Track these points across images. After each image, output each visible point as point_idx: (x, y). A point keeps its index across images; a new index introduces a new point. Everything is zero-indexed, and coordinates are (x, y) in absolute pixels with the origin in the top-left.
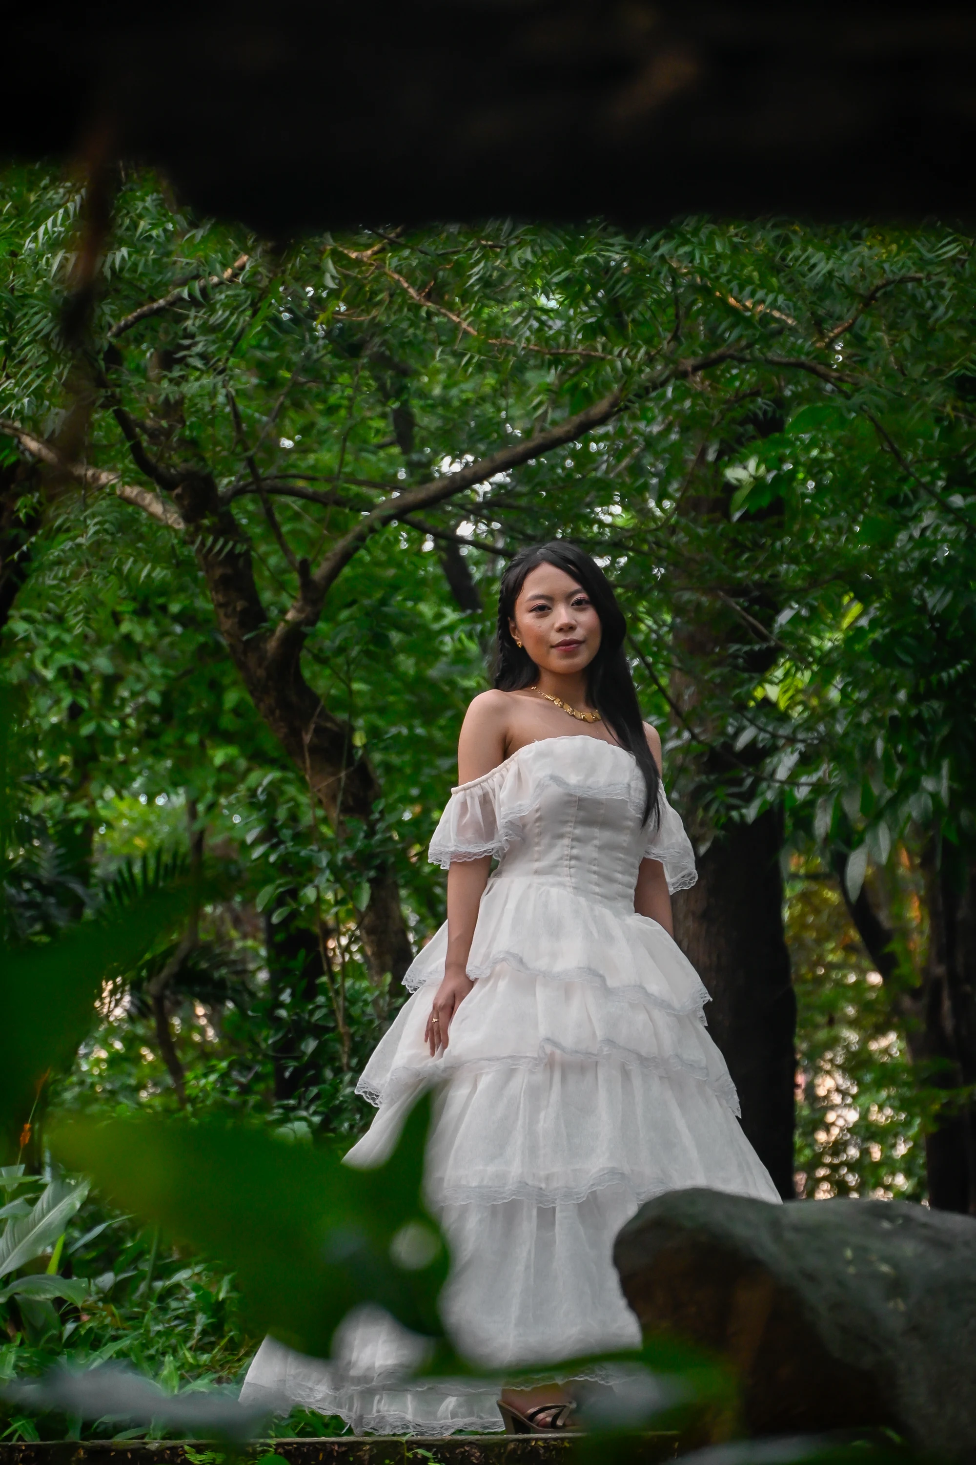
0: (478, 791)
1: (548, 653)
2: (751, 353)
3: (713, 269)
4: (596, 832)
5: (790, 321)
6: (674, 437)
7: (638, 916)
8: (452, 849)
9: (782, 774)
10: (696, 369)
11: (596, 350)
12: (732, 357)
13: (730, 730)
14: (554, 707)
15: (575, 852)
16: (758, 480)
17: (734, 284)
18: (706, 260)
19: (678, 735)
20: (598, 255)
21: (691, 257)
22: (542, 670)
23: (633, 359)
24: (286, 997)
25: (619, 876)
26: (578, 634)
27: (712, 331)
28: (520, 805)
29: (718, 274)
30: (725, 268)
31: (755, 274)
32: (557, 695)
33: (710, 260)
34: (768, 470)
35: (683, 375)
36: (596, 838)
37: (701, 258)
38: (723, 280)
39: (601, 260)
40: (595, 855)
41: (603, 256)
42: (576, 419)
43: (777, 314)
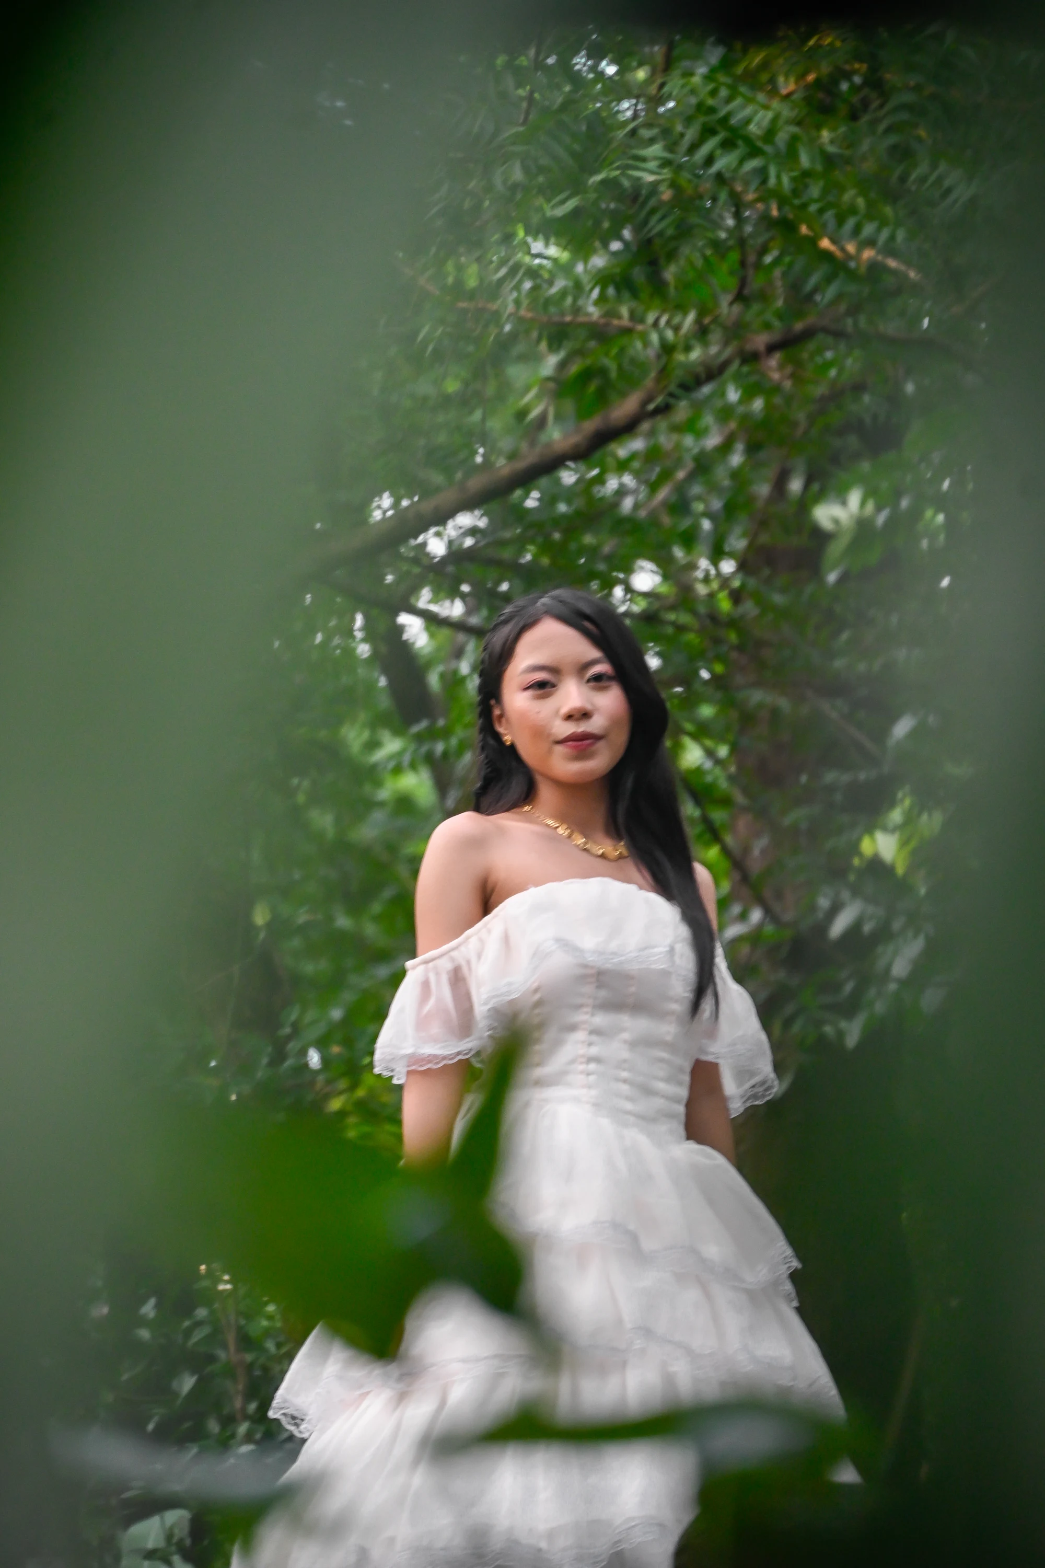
0: (445, 965)
1: (550, 752)
2: (856, 324)
3: (795, 192)
4: (625, 1019)
5: (912, 274)
6: (736, 459)
7: (692, 1146)
8: (410, 1051)
9: (900, 968)
10: (772, 348)
11: (620, 317)
12: (826, 330)
13: (824, 903)
14: (556, 839)
15: (594, 1051)
16: (863, 526)
17: (829, 215)
18: (785, 180)
19: (743, 917)
20: (623, 174)
21: (762, 173)
22: (539, 779)
23: (677, 329)
24: (149, 1309)
25: (661, 1086)
26: (595, 725)
27: (795, 287)
28: (510, 984)
29: (804, 199)
30: (815, 190)
31: (861, 202)
32: (562, 818)
33: (793, 179)
34: (879, 509)
35: (750, 358)
36: (623, 1030)
37: (778, 177)
38: (813, 208)
39: (626, 183)
40: (625, 1054)
41: (630, 177)
42: (591, 425)
43: (892, 263)
